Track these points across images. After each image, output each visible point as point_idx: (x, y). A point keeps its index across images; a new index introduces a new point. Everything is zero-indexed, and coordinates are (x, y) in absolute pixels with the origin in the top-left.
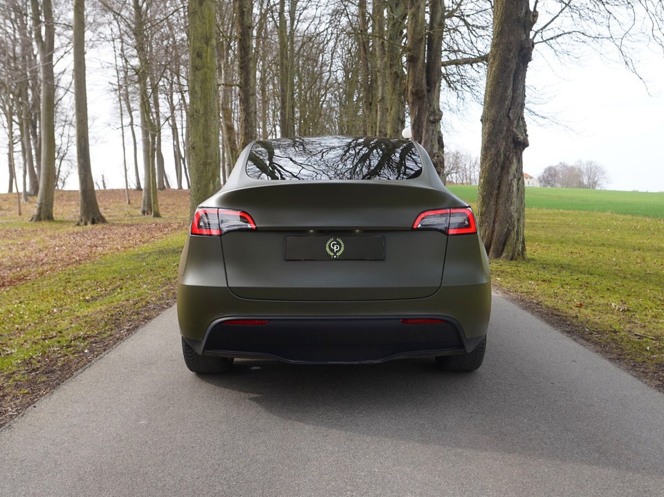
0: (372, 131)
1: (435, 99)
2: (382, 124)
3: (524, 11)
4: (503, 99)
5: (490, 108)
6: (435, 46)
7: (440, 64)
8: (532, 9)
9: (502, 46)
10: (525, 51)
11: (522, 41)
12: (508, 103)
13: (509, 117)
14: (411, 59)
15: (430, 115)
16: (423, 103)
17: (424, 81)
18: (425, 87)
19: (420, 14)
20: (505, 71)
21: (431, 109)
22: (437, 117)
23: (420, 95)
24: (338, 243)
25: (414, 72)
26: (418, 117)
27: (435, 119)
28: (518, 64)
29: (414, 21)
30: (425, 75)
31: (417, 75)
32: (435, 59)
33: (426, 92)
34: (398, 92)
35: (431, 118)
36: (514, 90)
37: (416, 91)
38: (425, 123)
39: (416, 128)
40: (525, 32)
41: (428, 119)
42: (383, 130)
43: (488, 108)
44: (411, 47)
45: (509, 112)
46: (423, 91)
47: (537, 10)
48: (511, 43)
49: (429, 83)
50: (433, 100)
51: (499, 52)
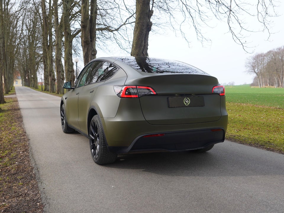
0: (50, 59)
1: (94, 45)
2: (58, 56)
3: (148, 10)
4: (141, 46)
5: (136, 49)
6: (93, 22)
7: (96, 29)
8: (151, 9)
9: (140, 24)
10: (149, 26)
11: (148, 22)
12: (143, 47)
13: (143, 53)
14: (84, 27)
15: (92, 52)
16: (89, 47)
17: (89, 36)
18: (89, 40)
19: (87, 7)
20: (142, 34)
21: (93, 49)
22: (95, 53)
23: (88, 43)
24: (188, 100)
25: (85, 32)
26: (87, 53)
27: (94, 54)
28: (146, 32)
29: (85, 9)
30: (89, 34)
31: (86, 34)
32: (93, 27)
33: (90, 42)
34: (69, 41)
35: (93, 53)
36: (145, 43)
37: (86, 41)
38: (90, 56)
39: (86, 58)
40: (149, 19)
41: (91, 53)
42: (58, 58)
43: (135, 49)
44: (84, 21)
45: (143, 51)
46: (89, 41)
47: (153, 10)
48: (144, 23)
49: (91, 38)
50: (93, 45)
51: (139, 26)
